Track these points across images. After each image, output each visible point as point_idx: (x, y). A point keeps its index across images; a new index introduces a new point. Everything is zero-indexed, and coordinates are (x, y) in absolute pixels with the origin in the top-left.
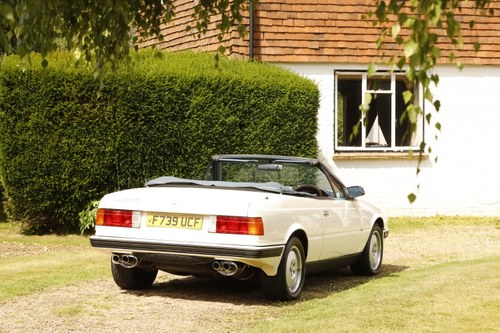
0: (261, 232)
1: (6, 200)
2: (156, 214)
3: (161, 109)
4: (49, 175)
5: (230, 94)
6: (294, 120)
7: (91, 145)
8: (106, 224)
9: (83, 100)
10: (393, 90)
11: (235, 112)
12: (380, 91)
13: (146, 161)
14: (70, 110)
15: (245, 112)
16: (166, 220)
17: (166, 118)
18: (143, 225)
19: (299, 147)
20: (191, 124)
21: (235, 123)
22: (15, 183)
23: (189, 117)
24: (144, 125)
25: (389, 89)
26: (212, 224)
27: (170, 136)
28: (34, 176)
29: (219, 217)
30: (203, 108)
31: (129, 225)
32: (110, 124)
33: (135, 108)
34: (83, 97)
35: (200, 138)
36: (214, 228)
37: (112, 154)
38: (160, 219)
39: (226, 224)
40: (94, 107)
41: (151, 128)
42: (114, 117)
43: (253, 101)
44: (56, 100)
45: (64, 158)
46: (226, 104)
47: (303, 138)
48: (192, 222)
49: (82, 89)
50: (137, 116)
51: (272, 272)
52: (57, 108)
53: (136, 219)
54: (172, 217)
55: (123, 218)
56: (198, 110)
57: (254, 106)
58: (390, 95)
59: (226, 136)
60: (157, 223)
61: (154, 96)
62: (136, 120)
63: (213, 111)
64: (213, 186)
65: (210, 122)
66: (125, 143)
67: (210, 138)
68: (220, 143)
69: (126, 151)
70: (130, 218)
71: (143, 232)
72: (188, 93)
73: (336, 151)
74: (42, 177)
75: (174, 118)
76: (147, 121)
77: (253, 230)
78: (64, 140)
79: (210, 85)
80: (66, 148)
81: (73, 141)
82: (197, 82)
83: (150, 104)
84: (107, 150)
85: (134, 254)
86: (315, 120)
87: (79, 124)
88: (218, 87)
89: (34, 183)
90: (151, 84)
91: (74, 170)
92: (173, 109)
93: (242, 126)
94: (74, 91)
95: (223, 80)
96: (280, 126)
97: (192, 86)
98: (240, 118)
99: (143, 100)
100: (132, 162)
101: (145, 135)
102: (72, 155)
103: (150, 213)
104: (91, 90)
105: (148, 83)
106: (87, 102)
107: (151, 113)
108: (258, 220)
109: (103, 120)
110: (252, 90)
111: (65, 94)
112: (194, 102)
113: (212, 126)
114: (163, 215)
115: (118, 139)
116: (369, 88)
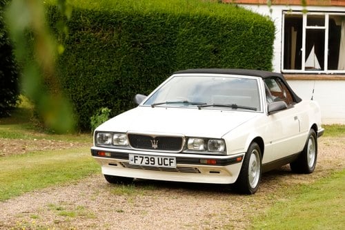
3: (155, 38)
5: (208, 28)
7: (100, 65)
9: (95, 30)
10: (326, 27)
11: (211, 42)
12: (317, 27)
13: (142, 78)
14: (85, 37)
15: (219, 42)
17: (159, 45)
20: (178, 50)
21: (211, 50)
23: (176, 45)
24: (141, 50)
25: (324, 26)
27: (161, 59)
30: (187, 38)
32: (116, 49)
34: (95, 28)
35: (184, 61)
37: (117, 72)
40: (103, 35)
41: (147, 53)
42: (119, 44)
43: (225, 33)
44: (74, 30)
46: (204, 35)
49: (95, 22)
50: (137, 43)
52: (75, 36)
56: (183, 40)
57: (226, 37)
58: (324, 30)
59: (204, 59)
61: (150, 28)
62: (135, 46)
63: (195, 40)
65: (192, 49)
66: (127, 64)
67: (191, 61)
69: (127, 70)
72: (175, 26)
73: (282, 73)
75: (165, 45)
76: (144, 48)
79: (192, 20)
80: (82, 67)
81: (87, 62)
82: (183, 18)
83: (146, 34)
84: (113, 69)
87: (92, 49)
88: (198, 22)
90: (148, 19)
91: (87, 84)
92: (164, 38)
93: (216, 52)
94: (89, 22)
95: (203, 16)
96: (245, 53)
97: (179, 21)
98: (215, 46)
99: (142, 31)
100: (131, 79)
101: (142, 58)
105: (145, 18)
106: (98, 31)
107: (148, 41)
109: (111, 46)
111: (81, 25)
112: (181, 33)
113: (194, 52)
115: (121, 61)
116: (308, 25)
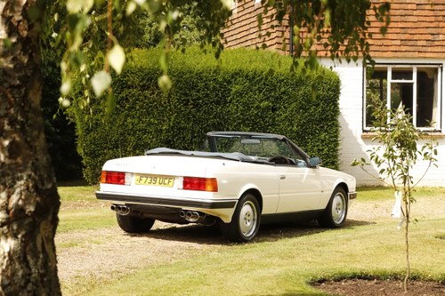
0: (215, 189)
1: (85, 167)
2: (142, 175)
3: (207, 95)
4: (118, 147)
5: (264, 84)
6: (318, 105)
7: (150, 124)
8: (107, 182)
9: (144, 88)
10: (414, 80)
11: (268, 98)
12: (403, 81)
13: (195, 137)
14: (133, 95)
15: (277, 98)
16: (149, 179)
17: (211, 103)
18: (133, 184)
19: (323, 127)
20: (232, 108)
21: (268, 107)
22: (91, 154)
23: (230, 102)
24: (193, 108)
25: (411, 79)
26: (179, 183)
27: (215, 117)
28: (105, 148)
29: (185, 178)
30: (241, 94)
31: (123, 183)
32: (166, 107)
33: (186, 95)
34: (144, 85)
35: (239, 119)
36: (182, 186)
37: (168, 131)
38: (144, 179)
39: (190, 183)
40: (153, 93)
41: (199, 111)
42: (169, 102)
43: (283, 89)
44: (122, 88)
45: (129, 134)
46: (260, 92)
47: (326, 119)
48: (166, 181)
49: (143, 79)
50: (188, 101)
51: (228, 220)
52: (123, 94)
53: (128, 178)
54: (153, 178)
55: (118, 178)
56: (237, 97)
57: (284, 93)
58: (412, 84)
59: (260, 117)
60: (142, 182)
61: (201, 85)
62: (186, 104)
63: (250, 97)
64: (192, 155)
65: (247, 106)
66: (179, 123)
67: (247, 119)
68: (256, 124)
69: (179, 129)
70: (124, 178)
71: (132, 188)
72: (229, 82)
73: (364, 131)
74: (112, 149)
75: (218, 103)
76: (196, 105)
77: (209, 187)
78: (129, 120)
79: (247, 76)
80: (131, 126)
81: (136, 121)
82: (237, 74)
83: (198, 91)
84: (164, 128)
85: (126, 205)
86: (336, 105)
87: (141, 107)
88: (254, 78)
89: (106, 154)
90: (199, 76)
91: (137, 144)
92: (217, 95)
93: (274, 110)
94: (137, 81)
95: (258, 72)
96: (306, 110)
97: (233, 77)
98: (273, 103)
99: (193, 89)
100: (184, 138)
101: (194, 116)
102: (135, 132)
103: (138, 174)
104: (151, 80)
105: (196, 74)
106: (147, 89)
107: (199, 98)
108: (214, 180)
109: (161, 105)
110: (283, 80)
111: (129, 83)
112: (234, 90)
113: (249, 109)
114: (147, 176)
115: (172, 120)
116: (393, 78)
